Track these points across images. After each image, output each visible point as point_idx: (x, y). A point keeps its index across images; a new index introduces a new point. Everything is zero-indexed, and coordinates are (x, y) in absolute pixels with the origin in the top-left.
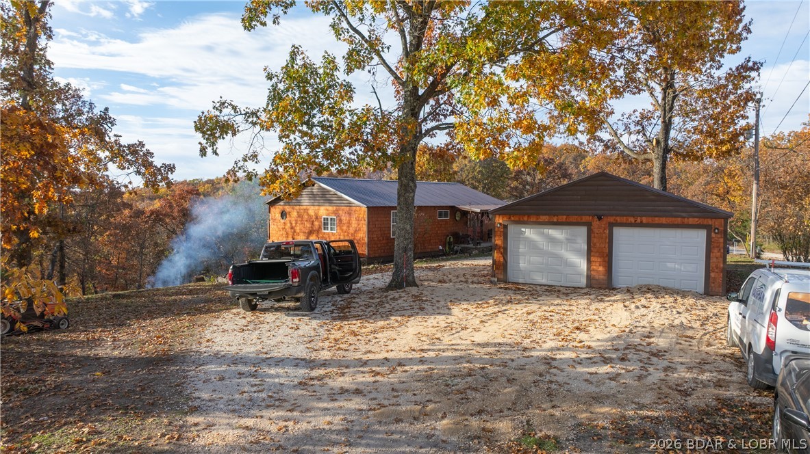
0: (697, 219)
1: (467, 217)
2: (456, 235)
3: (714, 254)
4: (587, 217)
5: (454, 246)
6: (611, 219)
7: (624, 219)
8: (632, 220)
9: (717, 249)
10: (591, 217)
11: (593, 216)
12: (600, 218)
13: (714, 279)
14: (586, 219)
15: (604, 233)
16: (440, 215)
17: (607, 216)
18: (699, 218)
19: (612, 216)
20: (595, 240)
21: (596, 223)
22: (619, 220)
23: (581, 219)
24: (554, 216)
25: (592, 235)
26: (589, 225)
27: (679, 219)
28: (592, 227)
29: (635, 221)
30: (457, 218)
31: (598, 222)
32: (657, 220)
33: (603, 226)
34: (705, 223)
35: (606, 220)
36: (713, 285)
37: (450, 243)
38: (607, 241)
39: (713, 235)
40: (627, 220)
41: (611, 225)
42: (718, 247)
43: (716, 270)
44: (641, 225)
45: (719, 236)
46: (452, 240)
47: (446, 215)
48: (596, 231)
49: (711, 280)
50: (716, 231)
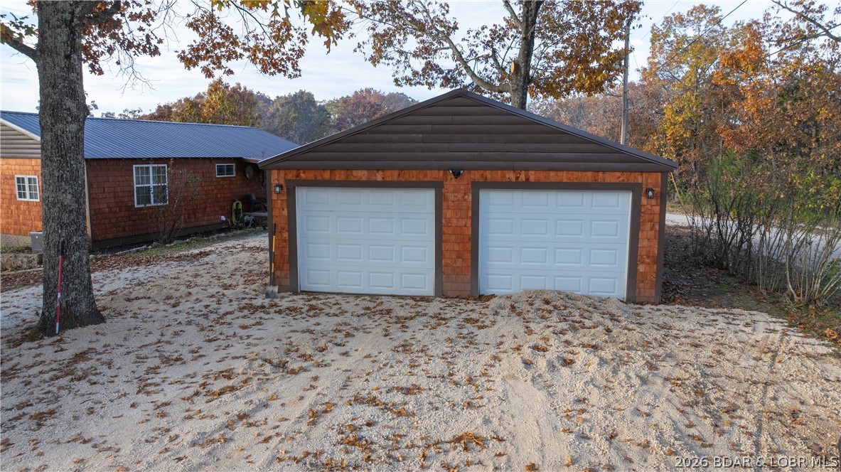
0: (618, 174)
2: (246, 200)
3: (645, 233)
4: (435, 173)
5: (244, 216)
6: (476, 176)
7: (498, 176)
8: (511, 176)
9: (649, 224)
10: (442, 172)
11: (446, 170)
12: (457, 174)
13: (644, 274)
14: (433, 175)
15: (465, 200)
16: (221, 171)
17: (469, 169)
18: (622, 171)
19: (477, 169)
20: (448, 214)
21: (451, 183)
22: (489, 176)
23: (425, 176)
24: (378, 170)
25: (445, 204)
26: (438, 186)
27: (589, 174)
28: (444, 191)
29: (517, 178)
30: (248, 176)
31: (454, 182)
32: (553, 176)
33: (462, 187)
34: (632, 180)
35: (467, 177)
36: (641, 285)
37: (237, 212)
38: (470, 214)
39: (644, 201)
40: (504, 176)
41: (477, 187)
42: (651, 221)
43: (647, 261)
44: (528, 186)
45: (654, 202)
46: (240, 206)
47: (229, 170)
48: (451, 197)
49: (639, 277)
50: (650, 194)
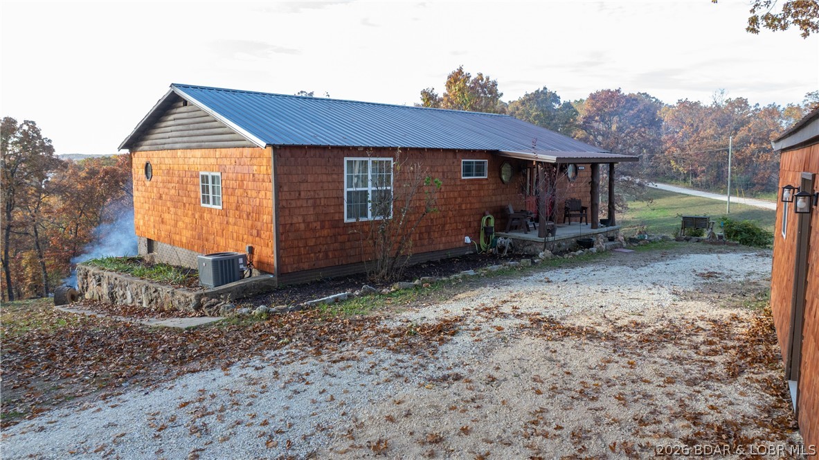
1: (525, 176)
2: (501, 214)
5: (497, 237)
16: (468, 170)
30: (503, 177)
37: (488, 231)
46: (492, 222)
47: (480, 170)
